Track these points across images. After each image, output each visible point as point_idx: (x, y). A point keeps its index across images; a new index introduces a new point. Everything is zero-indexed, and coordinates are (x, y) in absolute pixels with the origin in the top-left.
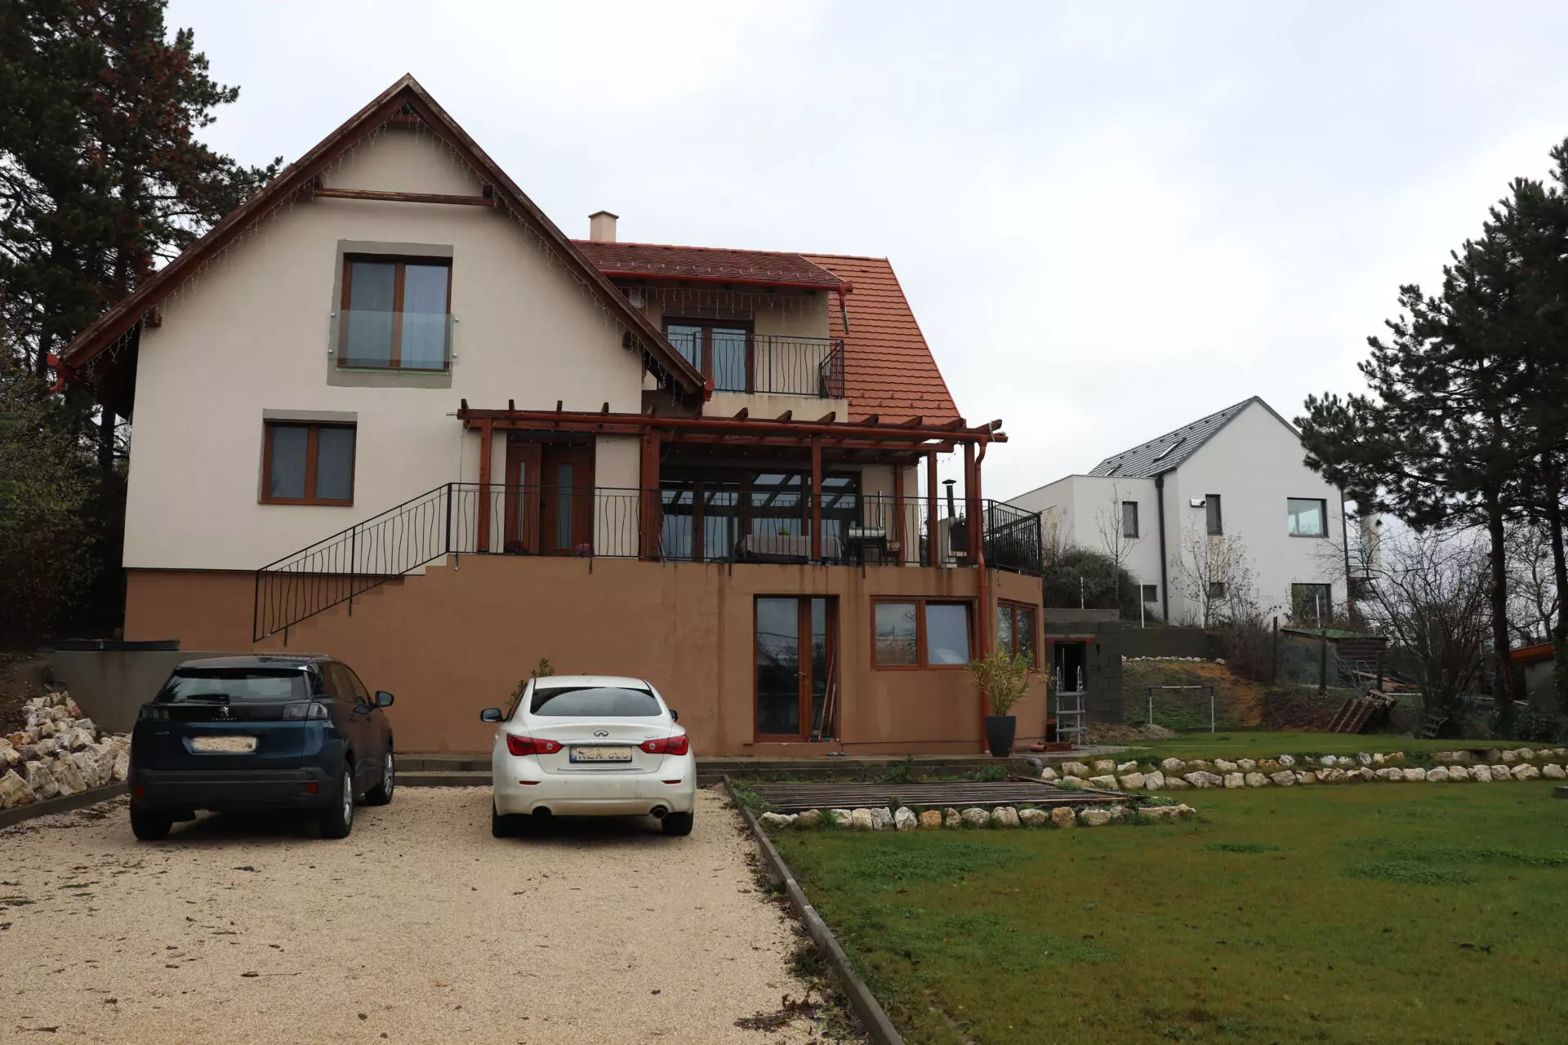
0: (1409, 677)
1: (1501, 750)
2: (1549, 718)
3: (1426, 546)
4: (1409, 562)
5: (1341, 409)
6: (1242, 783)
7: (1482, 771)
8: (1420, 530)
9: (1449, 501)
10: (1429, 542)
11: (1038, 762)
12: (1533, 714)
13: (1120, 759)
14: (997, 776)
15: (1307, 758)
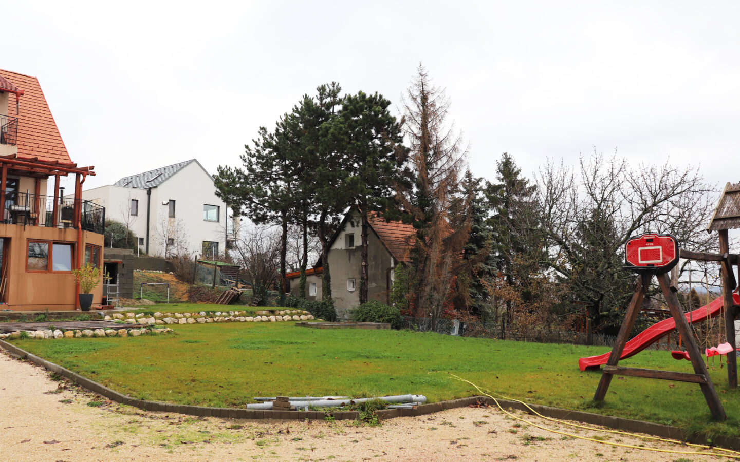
0: (249, 283)
1: (280, 310)
2: (297, 299)
3: (259, 230)
4: (251, 236)
5: (231, 173)
6: (185, 322)
7: (273, 318)
8: (257, 224)
9: (269, 214)
10: (260, 229)
11: (102, 313)
12: (291, 298)
13: (137, 313)
14: (87, 319)
15: (210, 313)
